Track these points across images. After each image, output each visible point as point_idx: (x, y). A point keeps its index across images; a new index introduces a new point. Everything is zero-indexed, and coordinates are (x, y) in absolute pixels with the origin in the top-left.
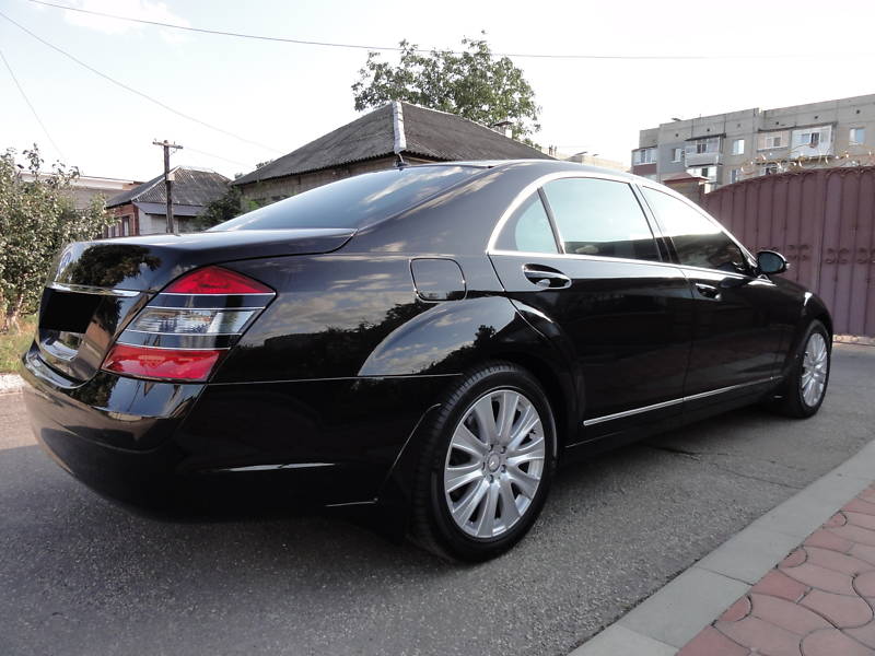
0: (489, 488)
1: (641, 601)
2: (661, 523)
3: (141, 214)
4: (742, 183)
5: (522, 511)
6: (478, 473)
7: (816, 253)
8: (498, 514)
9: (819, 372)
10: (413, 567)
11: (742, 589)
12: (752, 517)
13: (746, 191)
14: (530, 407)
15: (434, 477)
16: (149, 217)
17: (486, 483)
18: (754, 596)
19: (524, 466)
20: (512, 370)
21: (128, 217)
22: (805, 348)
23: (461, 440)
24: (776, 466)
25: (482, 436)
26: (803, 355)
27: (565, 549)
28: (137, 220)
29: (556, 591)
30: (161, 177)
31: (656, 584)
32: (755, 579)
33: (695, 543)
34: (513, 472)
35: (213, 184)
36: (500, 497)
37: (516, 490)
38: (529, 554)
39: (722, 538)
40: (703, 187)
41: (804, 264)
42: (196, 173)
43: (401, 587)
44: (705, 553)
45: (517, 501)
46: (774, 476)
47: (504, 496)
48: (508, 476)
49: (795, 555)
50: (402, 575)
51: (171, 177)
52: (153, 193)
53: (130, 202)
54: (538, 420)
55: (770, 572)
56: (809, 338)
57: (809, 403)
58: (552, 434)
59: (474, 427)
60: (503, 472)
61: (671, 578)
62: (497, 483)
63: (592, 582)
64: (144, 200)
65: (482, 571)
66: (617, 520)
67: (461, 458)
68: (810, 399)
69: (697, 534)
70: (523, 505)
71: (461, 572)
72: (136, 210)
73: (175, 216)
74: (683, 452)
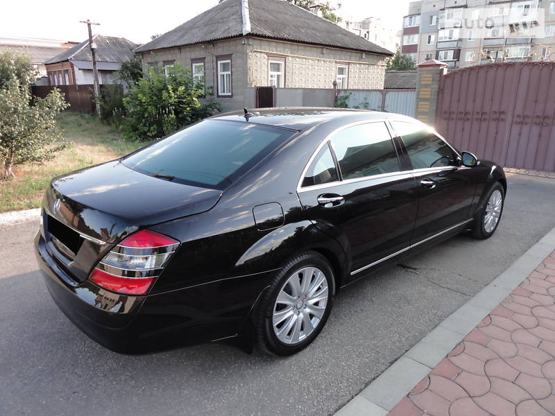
0: (297, 319)
1: (374, 379)
2: (391, 324)
3: (76, 69)
4: (468, 68)
5: (315, 326)
6: (291, 313)
7: (509, 118)
8: (302, 329)
9: (495, 212)
10: (257, 358)
11: (426, 371)
12: (441, 320)
13: (470, 74)
14: (320, 273)
15: (267, 320)
16: (81, 71)
17: (295, 317)
18: (431, 376)
19: (316, 304)
20: (310, 256)
21: (67, 70)
22: (488, 200)
23: (282, 298)
24: (461, 278)
25: (293, 294)
26: (487, 204)
27: (338, 344)
28: (73, 73)
29: (331, 373)
30: (87, 41)
31: (383, 368)
32: (434, 365)
33: (407, 339)
34: (310, 307)
35: (122, 46)
36: (303, 322)
37: (311, 316)
38: (319, 348)
39: (423, 334)
40: (443, 69)
41: (501, 124)
42: (109, 38)
43: (251, 372)
44: (412, 346)
45: (312, 321)
46: (459, 286)
47: (305, 321)
48: (308, 310)
49: (458, 348)
50: (251, 363)
51: (94, 46)
52: (83, 53)
53: (68, 60)
54: (325, 278)
55: (443, 360)
56: (492, 192)
57: (488, 231)
58: (332, 285)
59: (289, 290)
60: (305, 308)
61: (392, 363)
62: (301, 315)
63: (349, 366)
64: (76, 58)
65: (293, 360)
66: (367, 322)
67: (282, 307)
68: (488, 228)
69: (409, 332)
70: (315, 322)
71: (282, 361)
72: (72, 66)
73: (99, 70)
74: (410, 268)
